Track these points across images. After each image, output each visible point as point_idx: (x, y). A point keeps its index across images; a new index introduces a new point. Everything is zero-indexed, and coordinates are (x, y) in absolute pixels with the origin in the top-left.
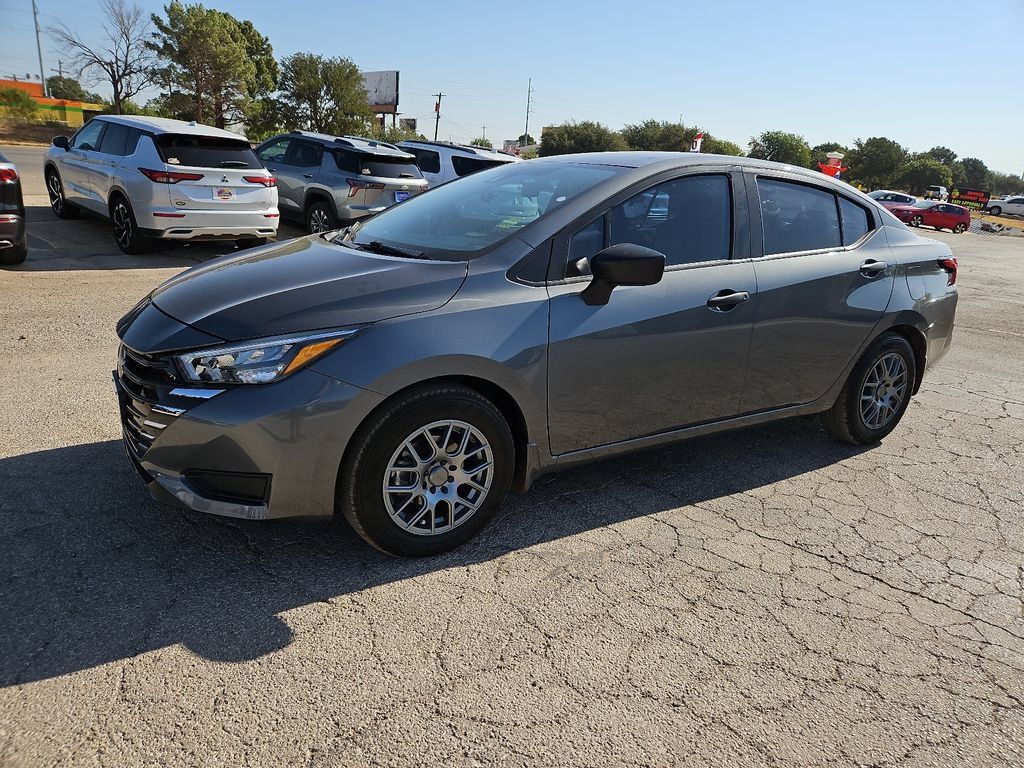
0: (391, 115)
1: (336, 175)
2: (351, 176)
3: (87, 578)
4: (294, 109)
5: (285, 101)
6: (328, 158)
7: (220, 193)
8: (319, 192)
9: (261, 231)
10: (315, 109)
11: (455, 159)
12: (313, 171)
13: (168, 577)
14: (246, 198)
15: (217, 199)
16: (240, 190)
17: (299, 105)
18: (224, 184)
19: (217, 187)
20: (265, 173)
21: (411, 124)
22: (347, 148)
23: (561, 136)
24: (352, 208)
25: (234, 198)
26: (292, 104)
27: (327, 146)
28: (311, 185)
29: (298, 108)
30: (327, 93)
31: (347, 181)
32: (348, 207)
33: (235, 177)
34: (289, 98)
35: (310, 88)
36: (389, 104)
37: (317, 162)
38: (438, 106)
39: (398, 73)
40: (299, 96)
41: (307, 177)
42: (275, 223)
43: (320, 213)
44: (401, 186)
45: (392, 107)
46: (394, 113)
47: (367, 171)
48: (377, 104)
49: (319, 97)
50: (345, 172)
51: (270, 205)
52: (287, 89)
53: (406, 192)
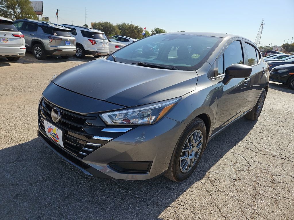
0: (41, 16)
1: (44, 35)
2: (50, 35)
3: (66, 216)
4: (6, 11)
5: (2, 8)
6: (39, 29)
7: (4, 40)
8: (38, 41)
9: (19, 54)
10: (15, 12)
11: (81, 31)
12: (34, 33)
13: (101, 208)
14: (13, 42)
15: (3, 42)
16: (11, 39)
17: (8, 10)
18: (5, 37)
19: (2, 38)
20: (20, 33)
21: (47, 19)
22: (47, 26)
23: (99, 25)
24: (51, 46)
25: (9, 42)
26: (5, 9)
27: (38, 24)
28: (34, 38)
29: (8, 11)
30: (18, 7)
31: (48, 37)
32: (49, 46)
33: (9, 34)
34: (4, 7)
35: (12, 4)
36: (40, 12)
37: (36, 30)
38: (57, 13)
39: (42, 2)
40: (8, 7)
41: (32, 35)
42: (24, 51)
43: (38, 48)
44: (67, 39)
45: (41, 13)
46: (42, 14)
47: (55, 34)
48: (35, 11)
49: (15, 8)
50: (47, 34)
51: (22, 45)
52: (3, 4)
53: (69, 41)
